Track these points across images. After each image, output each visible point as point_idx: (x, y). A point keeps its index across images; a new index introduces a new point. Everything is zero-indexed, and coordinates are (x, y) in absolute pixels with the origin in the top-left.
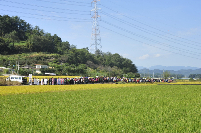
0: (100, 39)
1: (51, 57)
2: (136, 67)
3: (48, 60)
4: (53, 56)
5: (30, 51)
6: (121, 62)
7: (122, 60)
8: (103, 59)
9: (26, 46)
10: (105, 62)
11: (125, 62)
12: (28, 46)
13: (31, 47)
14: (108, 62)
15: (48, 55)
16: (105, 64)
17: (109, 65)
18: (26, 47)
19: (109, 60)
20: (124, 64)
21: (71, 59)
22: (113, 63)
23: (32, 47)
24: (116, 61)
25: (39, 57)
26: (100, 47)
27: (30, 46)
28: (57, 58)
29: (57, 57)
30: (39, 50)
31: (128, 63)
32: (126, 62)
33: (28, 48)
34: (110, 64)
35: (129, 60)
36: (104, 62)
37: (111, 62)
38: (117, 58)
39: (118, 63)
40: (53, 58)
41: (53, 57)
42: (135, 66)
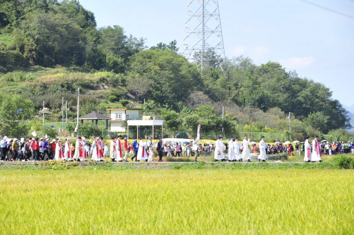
0: (216, 14)
1: (98, 82)
2: (344, 111)
3: (92, 92)
4: (103, 80)
5: (29, 64)
6: (294, 94)
7: (296, 87)
8: (231, 84)
9: (14, 49)
10: (237, 95)
11: (306, 92)
12: (22, 49)
13: (31, 51)
14: (251, 93)
15: (88, 77)
16: (240, 99)
17: (254, 105)
18: (15, 52)
19: (255, 89)
20: (303, 100)
21: (157, 89)
22: (267, 97)
23: (35, 50)
24: (274, 90)
25: (67, 84)
26: (219, 40)
27: (27, 48)
28: (114, 86)
29: (115, 84)
30: (53, 60)
31: (317, 97)
32: (312, 92)
33: (23, 53)
34: (257, 101)
35: (318, 86)
36: (234, 92)
37: (260, 94)
38: (279, 80)
39: (282, 97)
40: (106, 87)
41: (104, 84)
42: (340, 106)
